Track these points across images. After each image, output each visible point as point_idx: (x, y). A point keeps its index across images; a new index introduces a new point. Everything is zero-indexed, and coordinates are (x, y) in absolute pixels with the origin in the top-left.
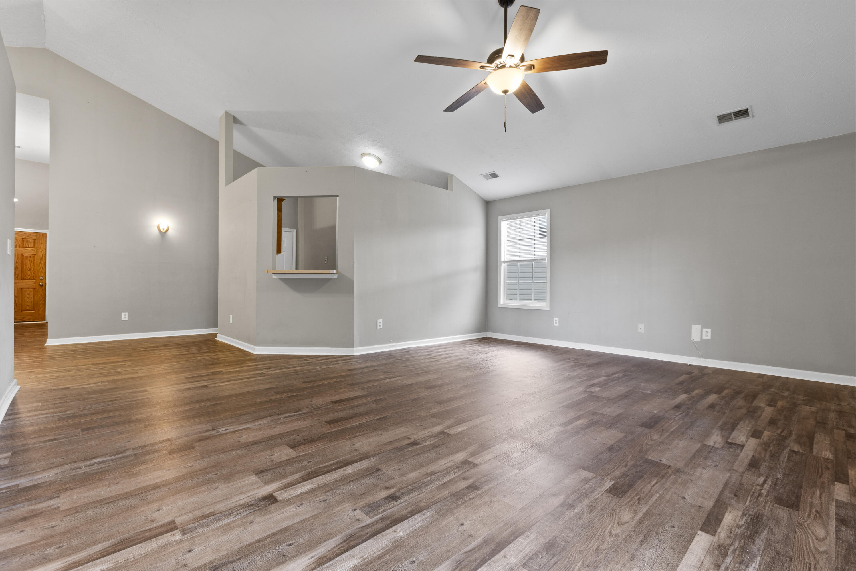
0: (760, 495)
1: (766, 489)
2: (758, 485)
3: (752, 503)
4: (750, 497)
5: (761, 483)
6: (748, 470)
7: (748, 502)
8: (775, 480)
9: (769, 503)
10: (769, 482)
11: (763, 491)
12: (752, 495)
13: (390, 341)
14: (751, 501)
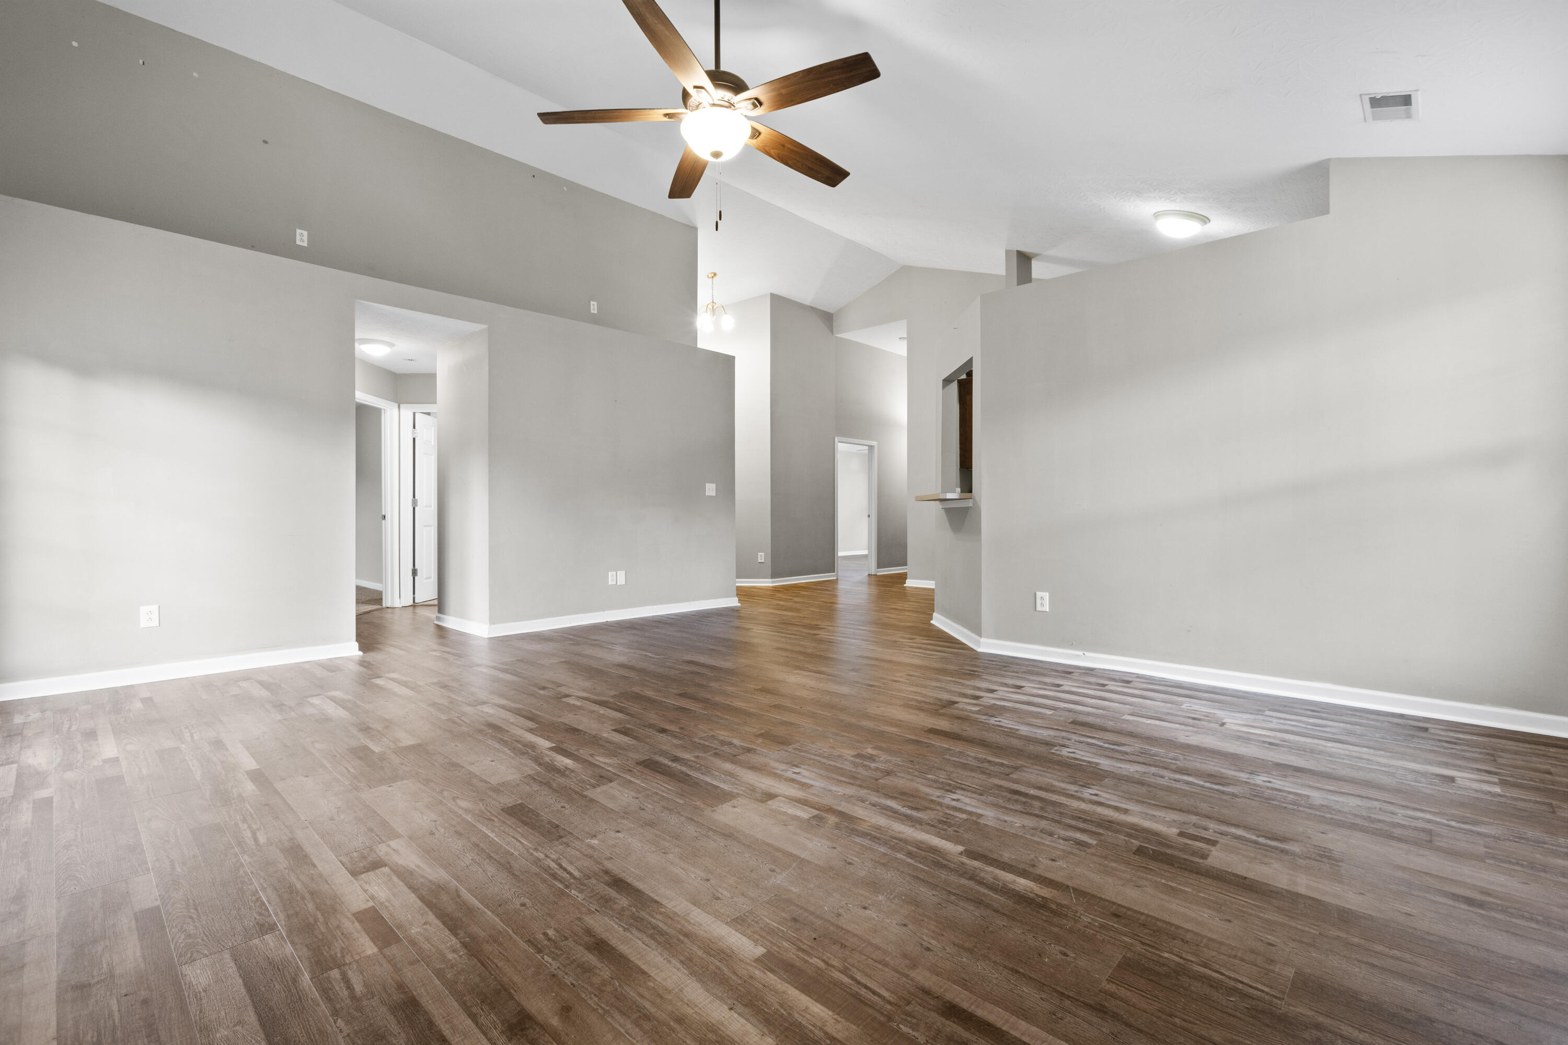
0: (244, 820)
1: (245, 830)
2: (258, 829)
3: (244, 809)
4: (252, 812)
5: (258, 834)
6: (291, 839)
7: (249, 807)
8: (246, 849)
9: (227, 819)
10: (250, 842)
11: (245, 826)
12: (251, 815)
13: (1071, 645)
14: (247, 810)
